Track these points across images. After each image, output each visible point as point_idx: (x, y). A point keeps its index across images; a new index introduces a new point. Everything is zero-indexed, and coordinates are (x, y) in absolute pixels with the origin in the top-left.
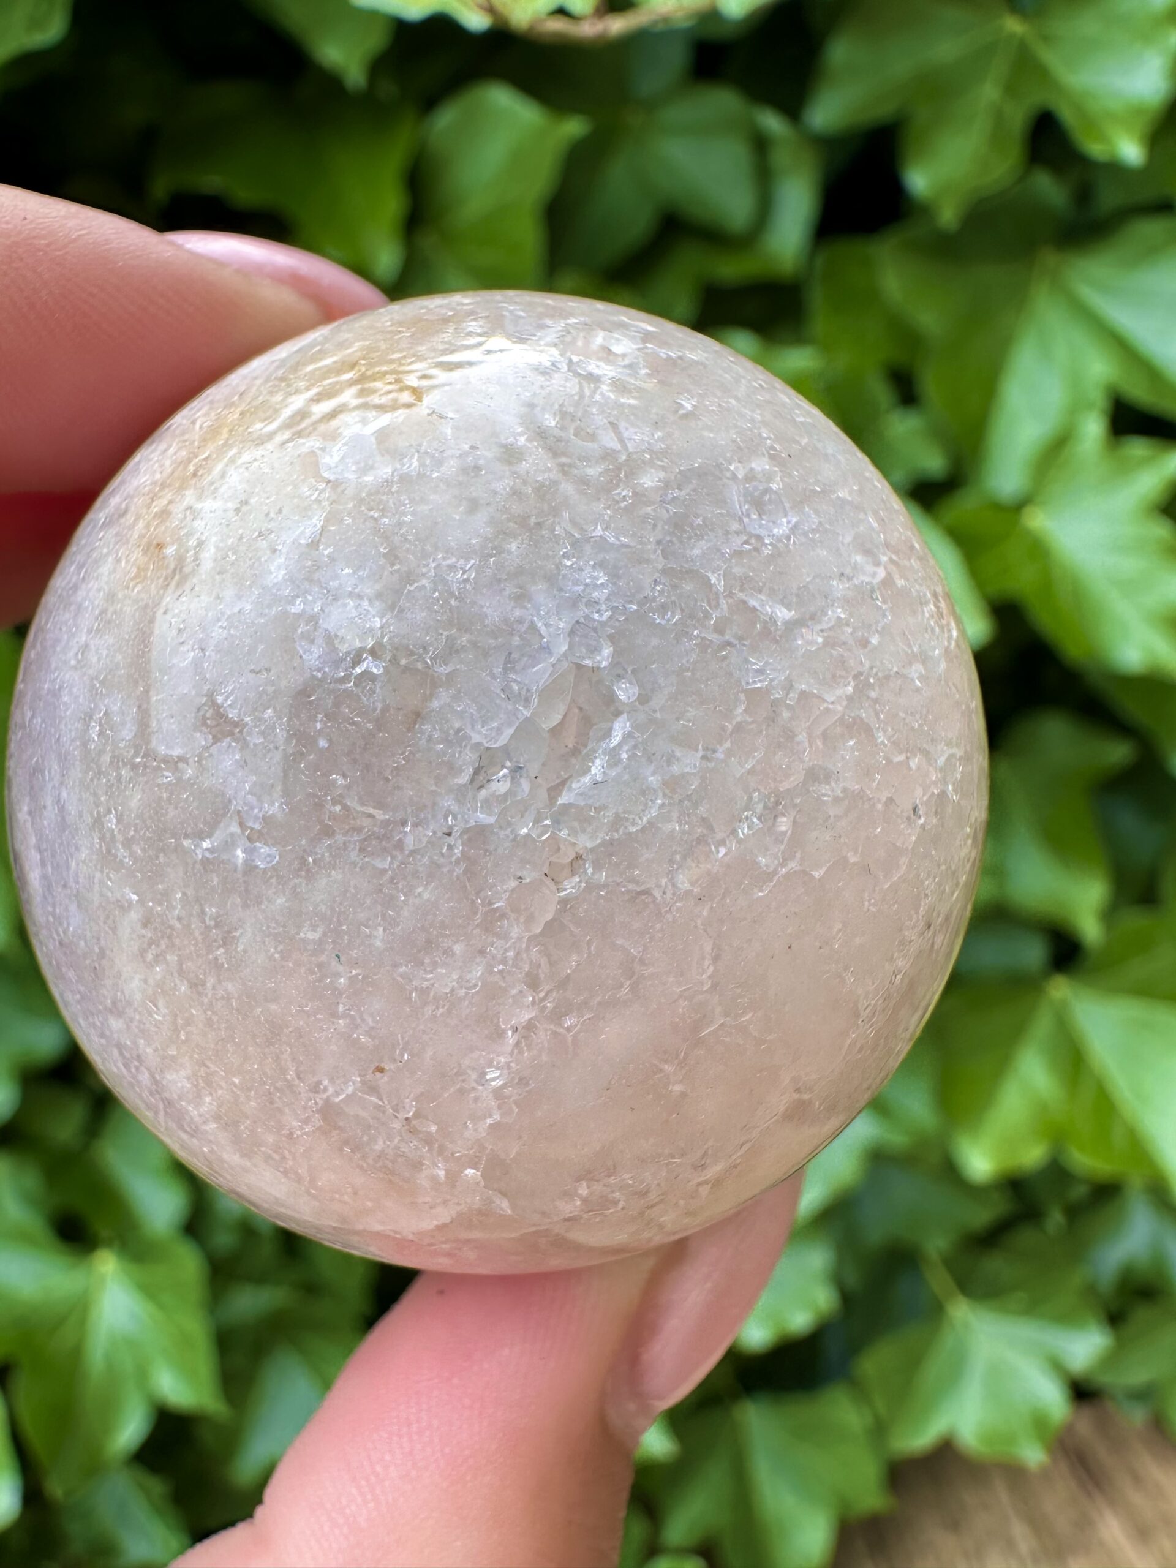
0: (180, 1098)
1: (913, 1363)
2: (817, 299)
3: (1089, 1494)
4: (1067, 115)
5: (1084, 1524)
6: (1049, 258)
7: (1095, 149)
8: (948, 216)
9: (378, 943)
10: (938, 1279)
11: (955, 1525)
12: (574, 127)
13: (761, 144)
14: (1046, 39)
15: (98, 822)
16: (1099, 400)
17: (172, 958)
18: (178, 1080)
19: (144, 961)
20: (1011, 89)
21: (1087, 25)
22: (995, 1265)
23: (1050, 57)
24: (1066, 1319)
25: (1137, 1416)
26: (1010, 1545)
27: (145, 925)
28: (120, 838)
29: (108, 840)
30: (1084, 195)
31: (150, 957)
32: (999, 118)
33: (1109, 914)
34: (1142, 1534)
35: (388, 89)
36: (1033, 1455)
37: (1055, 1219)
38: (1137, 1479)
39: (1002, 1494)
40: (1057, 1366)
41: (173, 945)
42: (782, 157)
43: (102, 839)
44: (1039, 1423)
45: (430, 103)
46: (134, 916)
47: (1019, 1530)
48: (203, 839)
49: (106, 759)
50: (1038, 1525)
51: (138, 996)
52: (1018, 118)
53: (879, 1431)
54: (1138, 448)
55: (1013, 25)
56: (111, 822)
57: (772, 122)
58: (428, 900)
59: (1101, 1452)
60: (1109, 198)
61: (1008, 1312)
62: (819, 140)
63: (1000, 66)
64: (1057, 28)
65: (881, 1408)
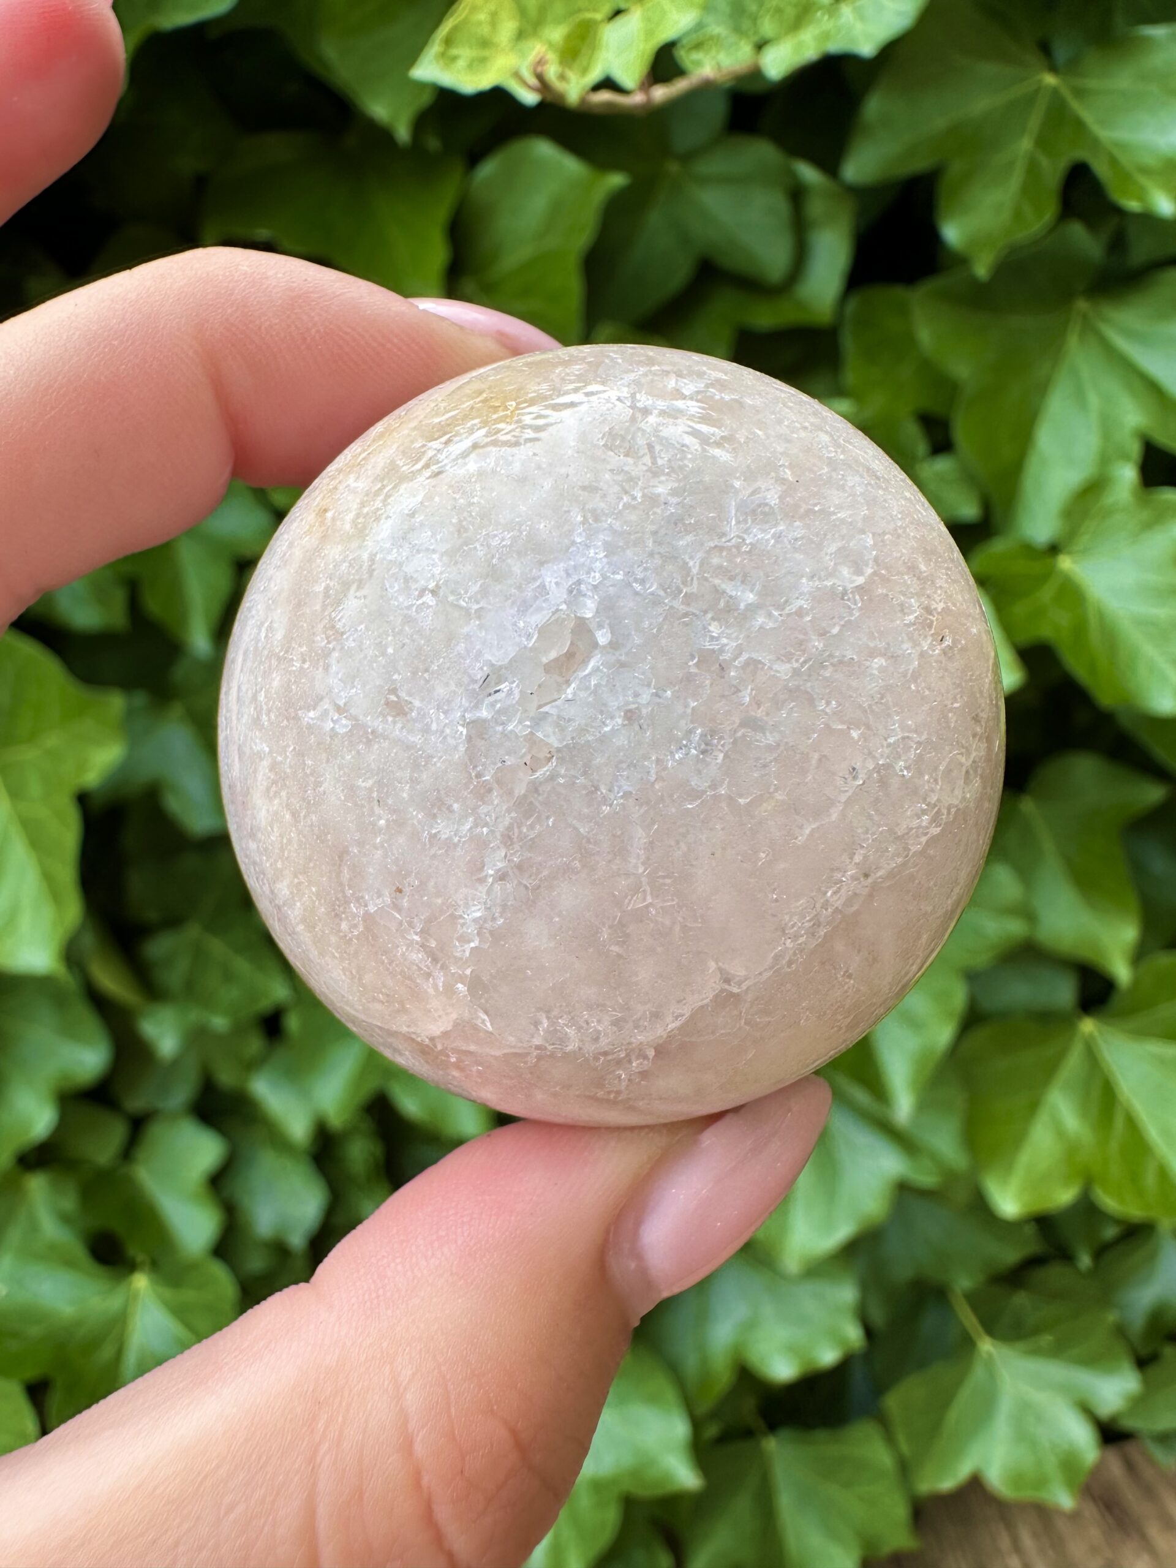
0: (284, 904)
2: (849, 343)
4: (1101, 169)
6: (1083, 306)
7: (1133, 205)
8: (982, 269)
9: (405, 795)
12: (616, 180)
13: (797, 195)
14: (1080, 93)
15: (255, 698)
16: (1135, 449)
17: (283, 794)
18: (283, 889)
19: (268, 796)
20: (1044, 140)
21: (1119, 81)
22: (1020, 1301)
23: (1084, 111)
24: (1094, 1361)
27: (270, 770)
28: (265, 707)
29: (259, 710)
30: (1118, 244)
31: (272, 794)
32: (1033, 168)
33: (1139, 956)
35: (433, 143)
36: (1064, 1499)
37: (1084, 1260)
40: (1087, 1410)
41: (285, 785)
42: (816, 208)
43: (255, 709)
44: (1069, 1463)
45: (474, 159)
46: (266, 763)
48: (309, 711)
49: (266, 652)
51: (263, 824)
52: (1053, 172)
53: (905, 1469)
55: (1050, 80)
56: (261, 697)
57: (808, 173)
58: (440, 768)
59: (1130, 1495)
60: (1140, 252)
61: (1036, 1352)
62: (857, 192)
63: (1034, 122)
64: (1092, 83)
65: (904, 1447)
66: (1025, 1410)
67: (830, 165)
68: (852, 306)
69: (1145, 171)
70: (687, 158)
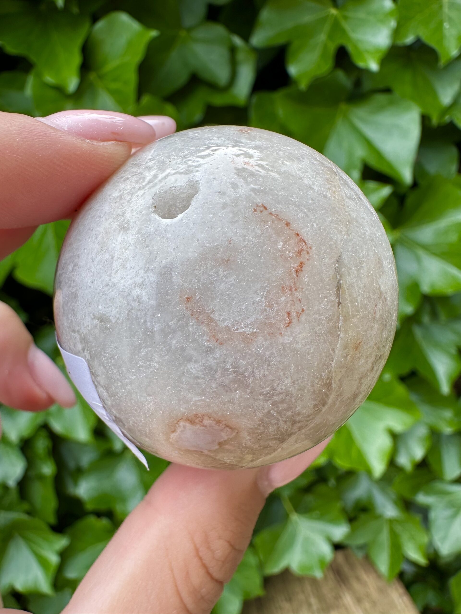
1: (276, 538)
2: (253, 115)
3: (340, 586)
4: (350, 49)
5: (338, 597)
6: (343, 106)
7: (361, 64)
8: (303, 85)
10: (287, 505)
11: (290, 600)
12: (154, 33)
13: (233, 50)
14: (345, 18)
16: (359, 165)
20: (331, 37)
21: (361, 14)
22: (309, 498)
23: (345, 25)
24: (333, 521)
25: (360, 555)
26: (310, 605)
30: (358, 83)
32: (325, 47)
34: (359, 600)
36: (318, 574)
37: (332, 482)
38: (358, 579)
39: (308, 588)
40: (329, 540)
42: (241, 56)
44: (322, 561)
45: (95, 19)
47: (313, 601)
50: (321, 598)
52: (332, 48)
53: (261, 566)
54: (372, 185)
55: (334, 11)
57: (237, 41)
59: (346, 569)
60: (367, 85)
61: (312, 518)
62: (255, 50)
63: (327, 27)
64: (350, 14)
65: (262, 557)
66: (307, 541)
67: (246, 38)
68: (255, 100)
69: (367, 51)
70: (189, 30)
